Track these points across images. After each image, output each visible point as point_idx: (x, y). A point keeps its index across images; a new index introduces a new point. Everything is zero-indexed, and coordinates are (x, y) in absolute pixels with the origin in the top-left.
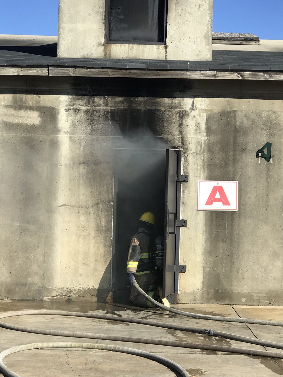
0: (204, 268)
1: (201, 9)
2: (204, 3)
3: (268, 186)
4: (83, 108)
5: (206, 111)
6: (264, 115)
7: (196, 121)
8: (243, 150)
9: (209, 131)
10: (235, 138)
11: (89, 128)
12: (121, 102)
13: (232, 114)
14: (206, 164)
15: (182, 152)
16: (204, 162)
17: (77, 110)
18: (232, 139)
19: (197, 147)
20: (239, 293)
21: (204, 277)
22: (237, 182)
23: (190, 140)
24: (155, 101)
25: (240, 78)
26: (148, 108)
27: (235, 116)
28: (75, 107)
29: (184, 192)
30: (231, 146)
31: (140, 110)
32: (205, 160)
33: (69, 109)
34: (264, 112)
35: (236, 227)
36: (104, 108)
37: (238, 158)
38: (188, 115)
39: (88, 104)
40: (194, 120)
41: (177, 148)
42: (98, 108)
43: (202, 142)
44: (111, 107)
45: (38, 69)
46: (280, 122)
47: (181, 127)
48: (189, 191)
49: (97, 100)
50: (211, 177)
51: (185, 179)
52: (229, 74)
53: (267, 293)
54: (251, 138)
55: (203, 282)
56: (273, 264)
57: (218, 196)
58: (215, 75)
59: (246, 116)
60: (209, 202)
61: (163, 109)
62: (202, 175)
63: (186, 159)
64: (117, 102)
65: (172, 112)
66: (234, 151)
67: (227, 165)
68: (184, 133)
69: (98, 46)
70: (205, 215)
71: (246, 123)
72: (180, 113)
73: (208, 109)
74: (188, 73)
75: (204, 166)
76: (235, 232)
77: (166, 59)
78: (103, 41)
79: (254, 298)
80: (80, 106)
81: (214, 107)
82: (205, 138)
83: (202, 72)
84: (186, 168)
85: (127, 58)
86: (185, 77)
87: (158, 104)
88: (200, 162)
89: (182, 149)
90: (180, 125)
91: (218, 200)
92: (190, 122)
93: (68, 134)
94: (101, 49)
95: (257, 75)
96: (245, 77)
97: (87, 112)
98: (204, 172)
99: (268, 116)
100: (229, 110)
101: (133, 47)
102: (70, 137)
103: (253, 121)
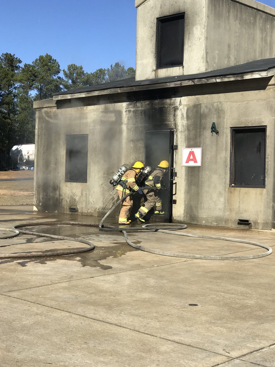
0: (185, 201)
1: (200, 40)
2: (202, 36)
3: (217, 150)
4: (132, 109)
5: (186, 105)
6: (215, 105)
7: (182, 112)
8: (204, 128)
9: (188, 117)
10: (200, 121)
11: (135, 121)
12: (148, 104)
13: (199, 106)
14: (186, 138)
15: (175, 132)
16: (185, 137)
17: (130, 111)
18: (199, 122)
19: (182, 128)
20: (201, 217)
21: (185, 207)
22: (201, 148)
23: (179, 124)
24: (163, 102)
25: (193, 84)
26: (160, 106)
27: (201, 107)
28: (129, 109)
29: (175, 156)
30: (199, 126)
31: (156, 108)
32: (186, 136)
33: (127, 111)
34: (215, 103)
35: (200, 176)
36: (141, 108)
37: (202, 133)
38: (178, 109)
39: (134, 107)
40: (181, 111)
41: (173, 129)
42: (138, 109)
43: (185, 124)
44: (144, 107)
45: (106, 90)
46: (224, 109)
47: (175, 117)
48: (178, 155)
49: (139, 104)
50: (188, 146)
51: (176, 148)
52: (188, 81)
53: (216, 218)
54: (208, 120)
55: (184, 210)
56: (219, 200)
57: (191, 157)
58: (181, 84)
59: (206, 107)
60: (187, 162)
61: (166, 107)
62: (184, 145)
63: (177, 135)
64: (146, 104)
65: (170, 107)
66: (200, 129)
67: (196, 138)
68: (176, 120)
69: (152, 72)
70: (186, 169)
71: (206, 111)
72: (174, 108)
73: (187, 104)
74: (168, 84)
75: (185, 139)
76: (200, 180)
77: (183, 74)
78: (155, 68)
79: (209, 221)
80: (131, 109)
81: (190, 102)
82: (186, 122)
83: (175, 82)
84: (177, 141)
85: (165, 77)
86: (167, 87)
87: (164, 104)
88: (183, 137)
89: (175, 130)
90: (174, 115)
91: (192, 160)
92: (179, 113)
93: (126, 125)
94: (154, 73)
95: (201, 81)
96: (196, 82)
97: (134, 111)
98: (185, 143)
99: (217, 105)
100: (197, 103)
101: (168, 69)
102: (127, 127)
103: (209, 109)
